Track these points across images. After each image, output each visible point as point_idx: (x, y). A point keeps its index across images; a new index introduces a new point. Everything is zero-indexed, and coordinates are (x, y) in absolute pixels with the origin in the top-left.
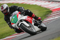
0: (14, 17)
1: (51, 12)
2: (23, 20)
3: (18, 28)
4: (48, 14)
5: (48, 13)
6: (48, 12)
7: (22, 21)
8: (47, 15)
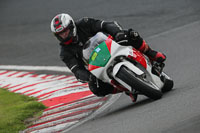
0: (98, 50)
1: (42, 108)
2: (124, 57)
3: (110, 80)
4: (31, 116)
5: (31, 111)
6: (31, 107)
7: (121, 61)
8: (30, 120)
